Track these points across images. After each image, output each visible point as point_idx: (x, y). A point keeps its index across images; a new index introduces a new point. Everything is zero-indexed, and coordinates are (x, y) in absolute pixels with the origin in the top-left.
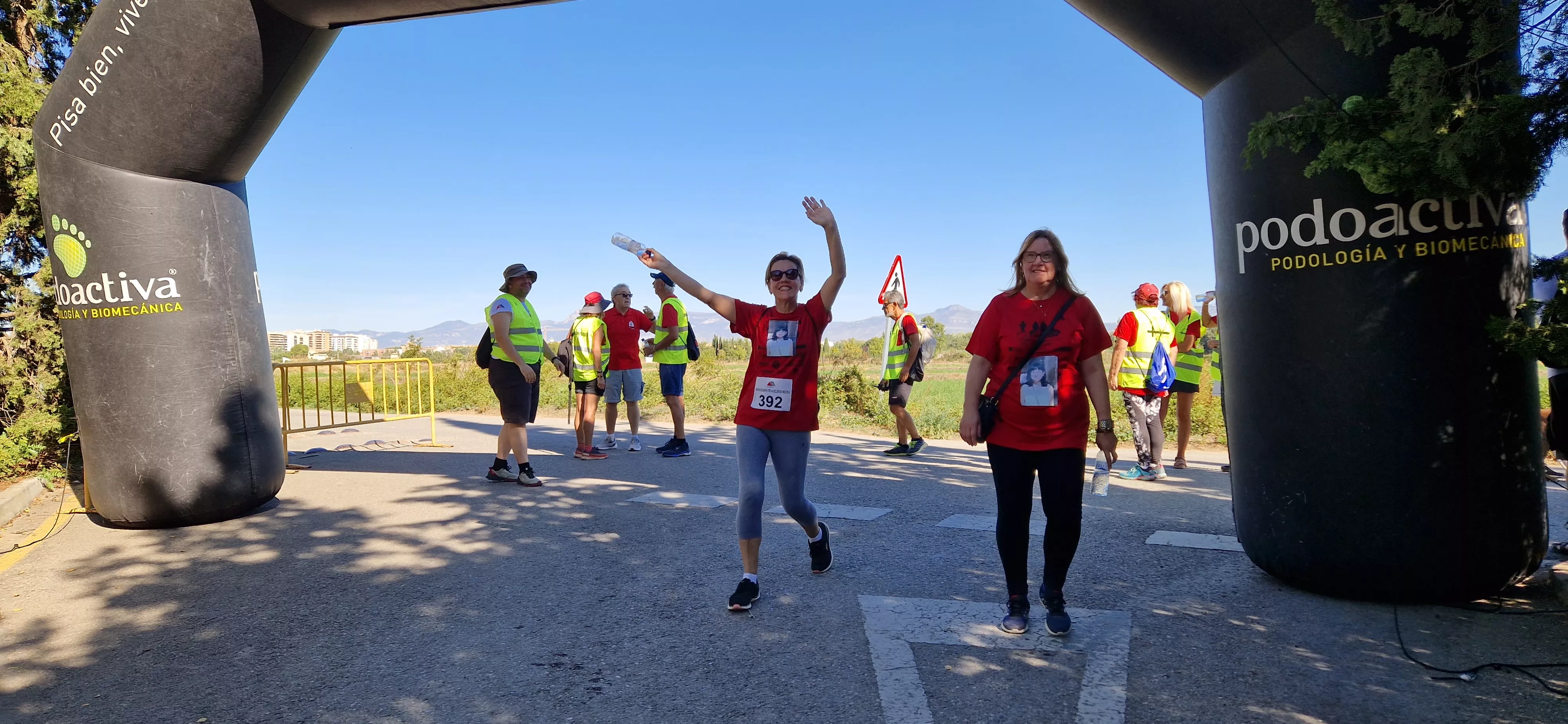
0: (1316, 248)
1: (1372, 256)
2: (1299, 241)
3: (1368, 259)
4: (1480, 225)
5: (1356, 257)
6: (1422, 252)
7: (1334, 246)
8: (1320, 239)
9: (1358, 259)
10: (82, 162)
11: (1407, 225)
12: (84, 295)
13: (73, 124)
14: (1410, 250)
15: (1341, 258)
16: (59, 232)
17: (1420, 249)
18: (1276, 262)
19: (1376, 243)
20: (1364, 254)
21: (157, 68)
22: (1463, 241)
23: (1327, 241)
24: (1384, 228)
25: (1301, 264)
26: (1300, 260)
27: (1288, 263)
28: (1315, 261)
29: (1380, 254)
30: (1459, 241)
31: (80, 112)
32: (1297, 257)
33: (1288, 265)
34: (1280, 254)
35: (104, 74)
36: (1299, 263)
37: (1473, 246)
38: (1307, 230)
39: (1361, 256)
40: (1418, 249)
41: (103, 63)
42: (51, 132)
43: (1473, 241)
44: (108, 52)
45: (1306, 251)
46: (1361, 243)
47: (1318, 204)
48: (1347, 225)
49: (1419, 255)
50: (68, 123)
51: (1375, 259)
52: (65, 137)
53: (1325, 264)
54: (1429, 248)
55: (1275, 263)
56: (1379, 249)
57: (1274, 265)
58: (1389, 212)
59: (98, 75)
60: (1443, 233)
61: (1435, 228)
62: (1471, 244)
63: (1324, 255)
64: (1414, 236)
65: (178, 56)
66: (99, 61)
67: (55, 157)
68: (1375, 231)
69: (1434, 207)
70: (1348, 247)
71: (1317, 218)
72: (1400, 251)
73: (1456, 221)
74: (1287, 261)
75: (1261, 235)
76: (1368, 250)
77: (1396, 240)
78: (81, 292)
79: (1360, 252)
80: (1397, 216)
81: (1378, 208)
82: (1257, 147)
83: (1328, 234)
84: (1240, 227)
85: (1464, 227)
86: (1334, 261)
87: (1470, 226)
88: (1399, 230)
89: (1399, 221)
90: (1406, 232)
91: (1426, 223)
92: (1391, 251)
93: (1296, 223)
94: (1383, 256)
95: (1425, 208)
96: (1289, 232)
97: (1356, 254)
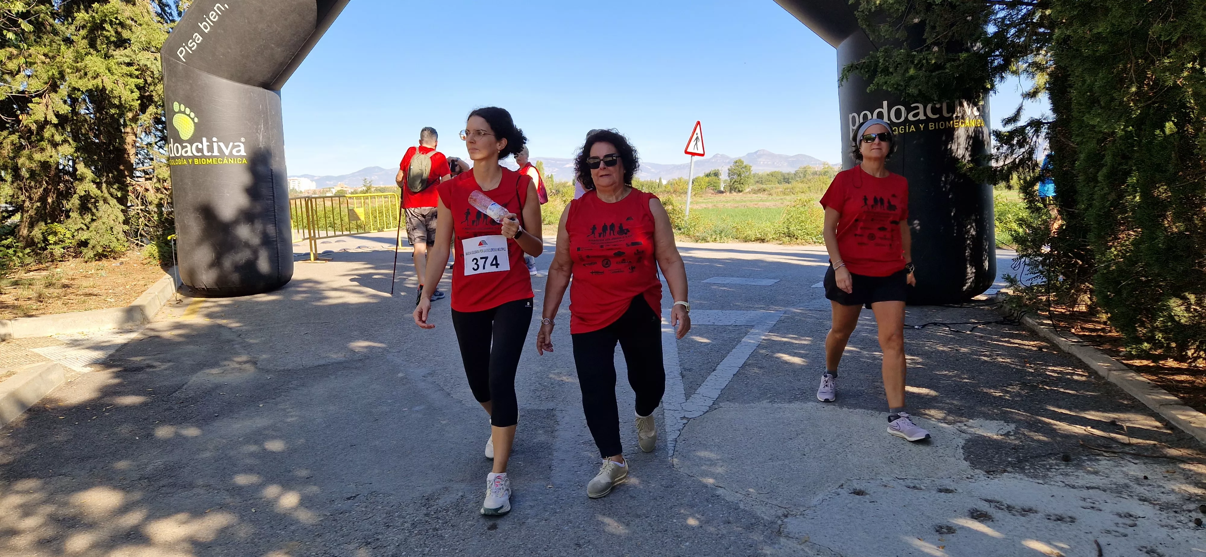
1: (909, 129)
3: (907, 131)
4: (958, 115)
5: (902, 130)
7: (892, 125)
10: (197, 71)
11: (925, 114)
12: (191, 150)
13: (193, 49)
14: (926, 127)
15: (895, 131)
16: (178, 113)
17: (931, 126)
19: (911, 123)
20: (905, 129)
21: (248, 19)
22: (951, 122)
23: (889, 122)
24: (915, 115)
29: (913, 128)
31: (198, 42)
35: (215, 20)
38: (880, 116)
41: (215, 14)
42: (178, 53)
43: (956, 122)
44: (218, 8)
46: (904, 123)
47: (885, 103)
48: (898, 114)
49: (929, 129)
50: (190, 48)
51: (911, 131)
52: (186, 57)
54: (935, 126)
56: (912, 126)
58: (917, 108)
59: (211, 21)
61: (938, 116)
62: (955, 124)
64: (928, 120)
65: (261, 11)
66: (212, 12)
67: (181, 68)
68: (911, 118)
69: (938, 106)
70: (898, 125)
71: (885, 110)
72: (922, 127)
73: (948, 113)
75: (859, 120)
76: (907, 127)
77: (920, 122)
78: (189, 148)
79: (904, 127)
80: (921, 110)
81: (912, 106)
83: (889, 119)
84: (850, 116)
85: (952, 115)
87: (955, 115)
88: (922, 117)
89: (922, 112)
90: (925, 118)
91: (934, 112)
92: (917, 127)
93: (875, 113)
94: (914, 130)
95: (934, 105)
96: (873, 118)
97: (902, 128)
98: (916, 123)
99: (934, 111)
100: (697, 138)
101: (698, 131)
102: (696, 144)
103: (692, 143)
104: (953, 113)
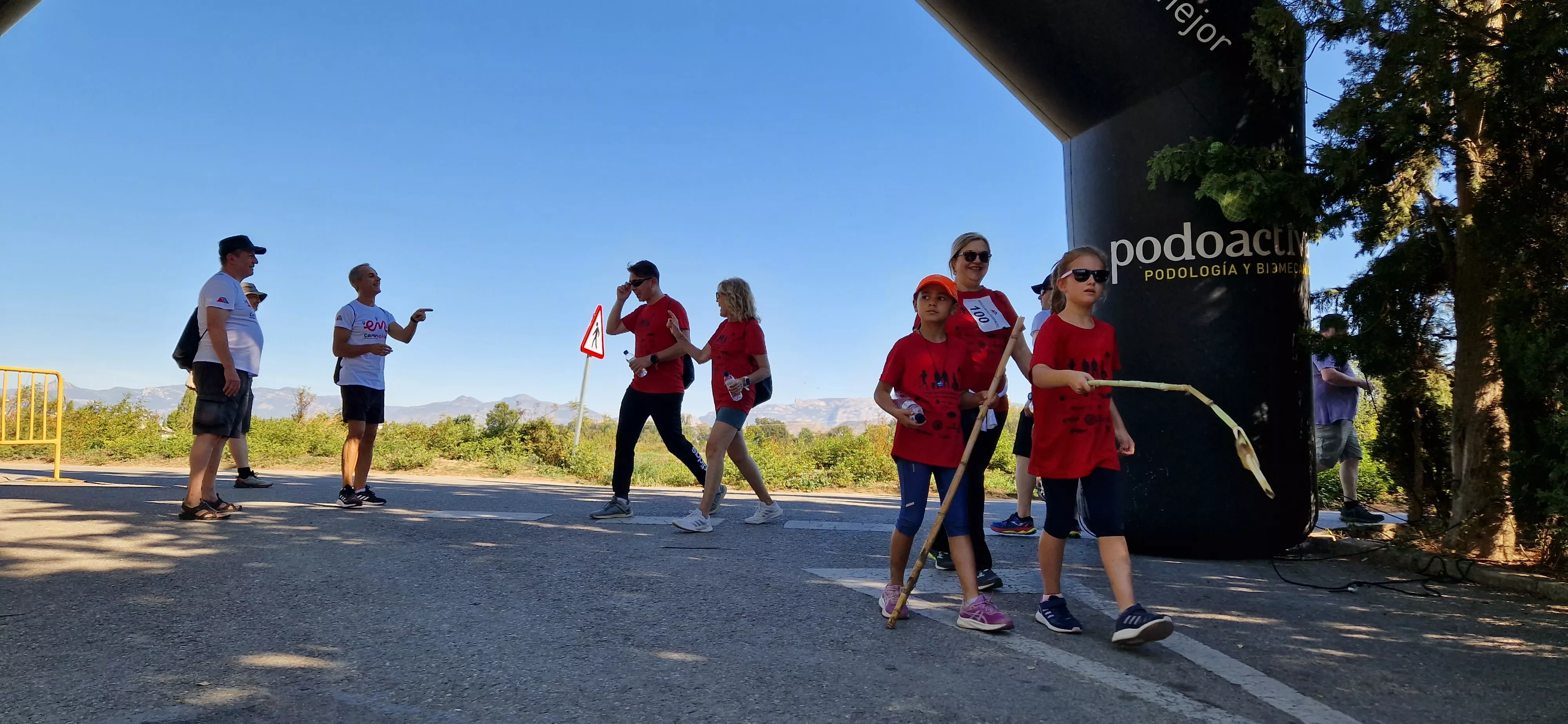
0: (1184, 263)
1: (1227, 270)
2: (1170, 256)
3: (1225, 273)
4: (1294, 254)
5: (1216, 271)
6: (1261, 270)
7: (1199, 261)
8: (1188, 255)
9: (1216, 273)
11: (1252, 249)
14: (1253, 269)
15: (1204, 271)
17: (1260, 269)
18: (1151, 273)
19: (1231, 260)
20: (1221, 269)
22: (1285, 265)
23: (1193, 257)
24: (1238, 249)
25: (1171, 275)
26: (1171, 272)
27: (1160, 275)
28: (1183, 273)
29: (1233, 270)
30: (1283, 266)
32: (1168, 270)
34: (1153, 267)
36: (1170, 274)
37: (1290, 270)
38: (1178, 247)
39: (1219, 271)
40: (1258, 268)
43: (1290, 266)
45: (1176, 265)
46: (1218, 261)
47: (1187, 226)
48: (1210, 245)
49: (1259, 273)
51: (1229, 274)
53: (1192, 276)
54: (1265, 268)
55: (1148, 274)
56: (1233, 266)
57: (1147, 276)
58: (1240, 237)
60: (1273, 258)
61: (1268, 253)
62: (1289, 268)
63: (1191, 268)
64: (1255, 259)
68: (1230, 252)
69: (1268, 237)
70: (1210, 263)
71: (1187, 238)
72: (1247, 269)
73: (1281, 249)
74: (1159, 273)
75: (1135, 251)
76: (1224, 266)
77: (1243, 259)
79: (1218, 267)
80: (1245, 241)
81: (1232, 233)
82: (1162, 172)
83: (1194, 251)
84: (1115, 245)
85: (1286, 254)
86: (1198, 273)
87: (1290, 254)
88: (1246, 252)
89: (1248, 245)
90: (1251, 254)
91: (1263, 248)
92: (1240, 268)
93: (1169, 241)
94: (1235, 272)
95: (1263, 236)
96: (1163, 248)
97: (1216, 268)
98: (1239, 262)
99: (1266, 245)
100: (597, 330)
101: (598, 319)
102: (595, 338)
103: (591, 337)
104: (1287, 251)
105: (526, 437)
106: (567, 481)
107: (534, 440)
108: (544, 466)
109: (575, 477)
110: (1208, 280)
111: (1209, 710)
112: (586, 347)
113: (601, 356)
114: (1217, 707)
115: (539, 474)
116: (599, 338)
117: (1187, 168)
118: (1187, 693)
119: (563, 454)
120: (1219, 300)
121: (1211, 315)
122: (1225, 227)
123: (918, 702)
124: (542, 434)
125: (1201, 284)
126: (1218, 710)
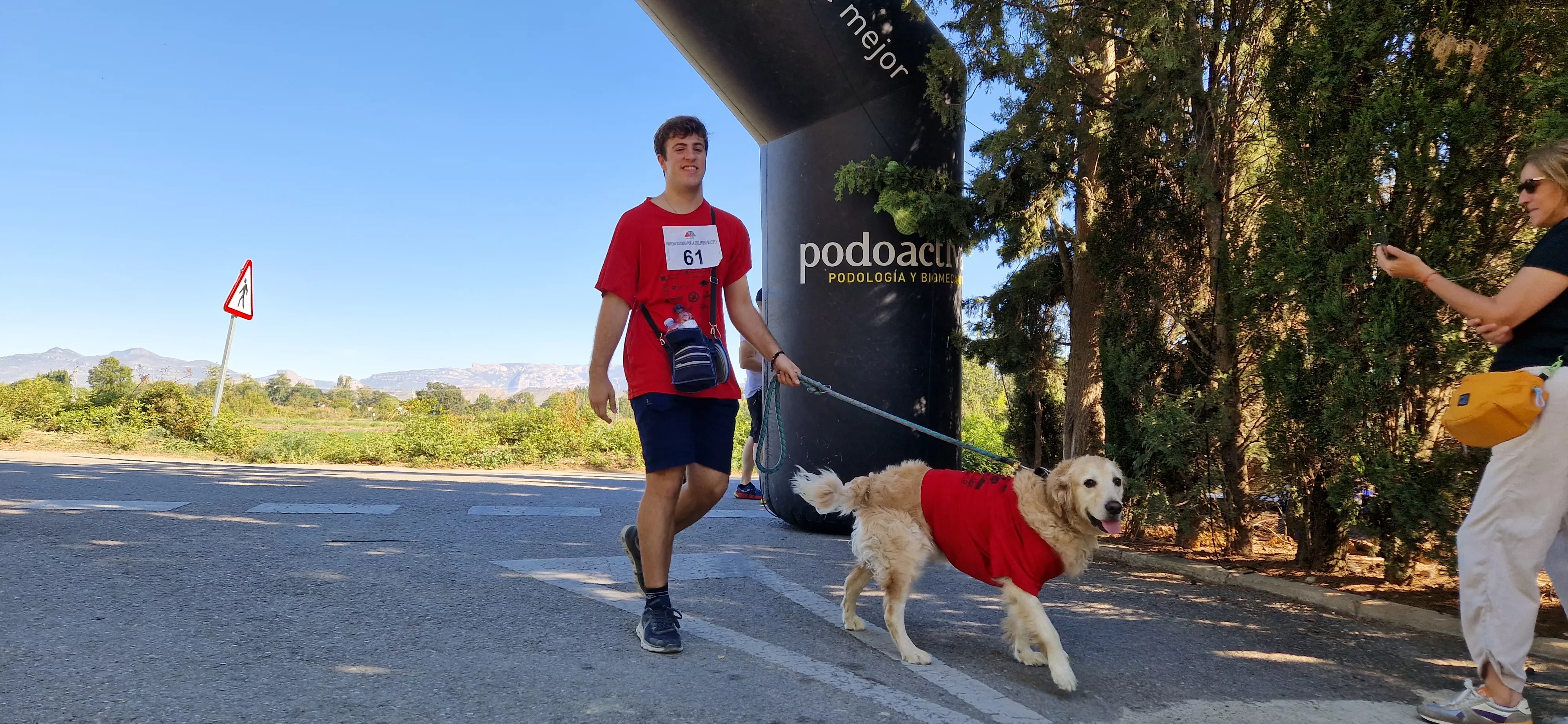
0: (863, 269)
1: (897, 279)
2: (850, 262)
3: (895, 280)
4: (951, 266)
5: (888, 278)
6: (924, 280)
7: (874, 268)
8: (865, 262)
11: (918, 260)
14: (918, 277)
15: (879, 277)
17: (924, 278)
18: (832, 276)
19: (901, 269)
20: (893, 276)
22: (944, 275)
23: (870, 264)
24: (907, 259)
26: (851, 276)
28: (861, 278)
29: (902, 278)
30: (942, 276)
32: (848, 274)
33: (841, 279)
34: (836, 270)
36: (850, 278)
37: (948, 280)
38: (857, 254)
39: (891, 278)
40: (922, 278)
43: (948, 276)
45: (856, 270)
46: (891, 269)
47: (866, 235)
48: (884, 254)
51: (899, 281)
53: (868, 281)
54: (928, 277)
56: (902, 274)
57: (830, 278)
58: (908, 248)
60: (934, 269)
61: (931, 264)
62: (947, 278)
63: (868, 274)
64: (920, 268)
68: (900, 262)
69: (931, 250)
70: (884, 270)
71: (865, 246)
72: (914, 277)
73: (941, 262)
74: (841, 276)
75: (821, 255)
76: (895, 274)
77: (911, 269)
79: (890, 274)
80: (913, 253)
81: (903, 244)
82: (847, 185)
83: (871, 259)
84: (803, 248)
85: (945, 266)
86: (874, 279)
87: (947, 266)
88: (913, 262)
89: (915, 256)
90: (916, 264)
91: (927, 260)
92: (907, 277)
93: (850, 247)
94: (904, 279)
95: (927, 248)
96: (844, 254)
97: (888, 275)
98: (907, 270)
99: (929, 256)
100: (245, 288)
101: (247, 275)
102: (243, 297)
103: (238, 295)
104: (946, 263)
105: (149, 406)
106: (205, 458)
107: (159, 410)
108: (174, 440)
109: (212, 453)
110: (883, 286)
111: (875, 687)
112: (230, 306)
113: (249, 317)
114: (881, 683)
115: (167, 449)
116: (247, 297)
117: (867, 183)
118: (856, 672)
119: (198, 427)
120: (890, 306)
121: (884, 317)
122: (897, 238)
123: (616, 702)
124: (171, 404)
125: (876, 289)
126: (883, 686)
